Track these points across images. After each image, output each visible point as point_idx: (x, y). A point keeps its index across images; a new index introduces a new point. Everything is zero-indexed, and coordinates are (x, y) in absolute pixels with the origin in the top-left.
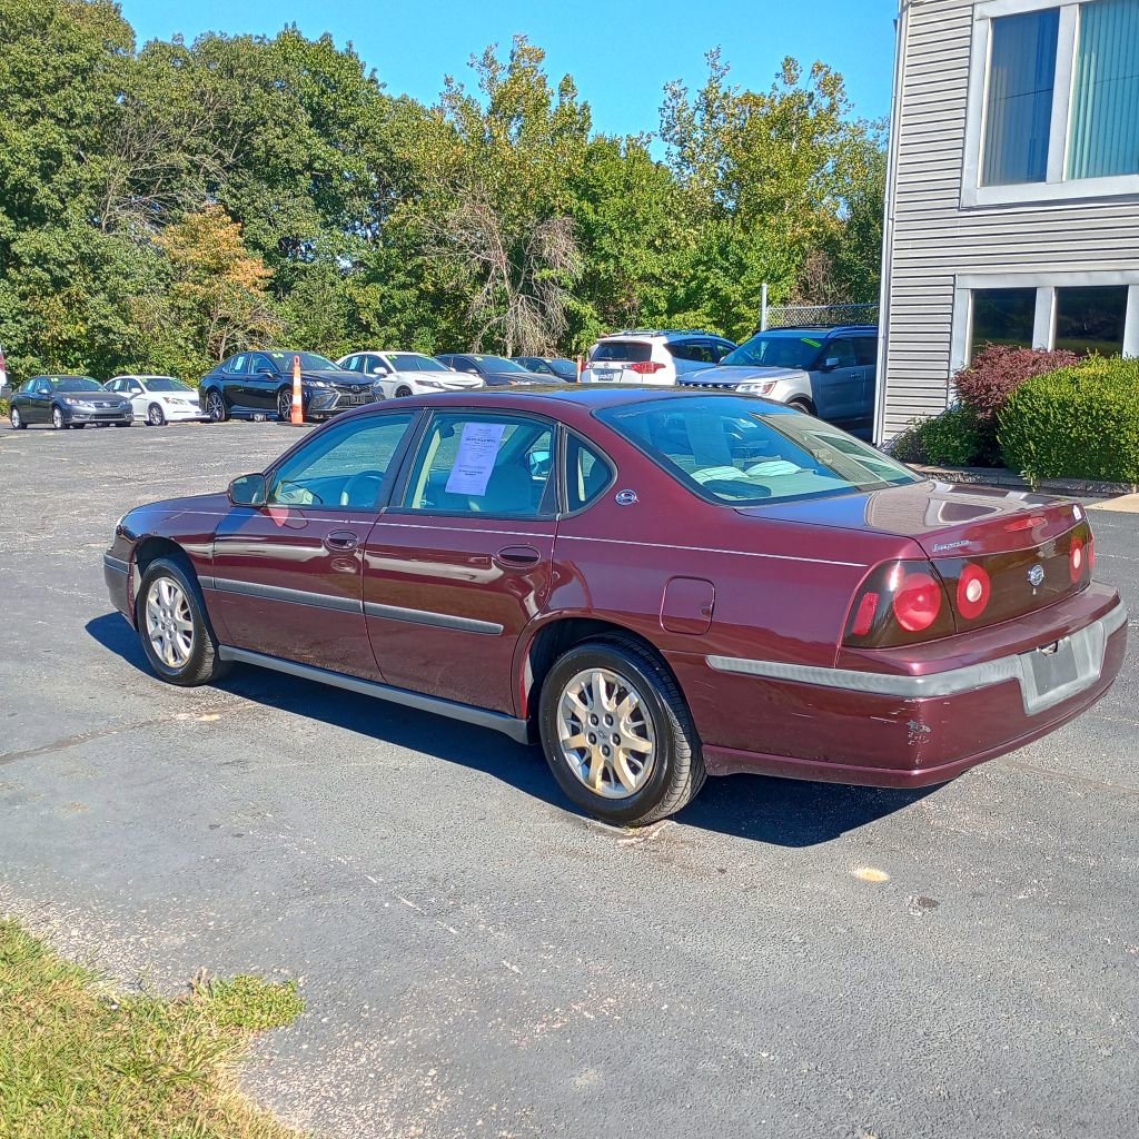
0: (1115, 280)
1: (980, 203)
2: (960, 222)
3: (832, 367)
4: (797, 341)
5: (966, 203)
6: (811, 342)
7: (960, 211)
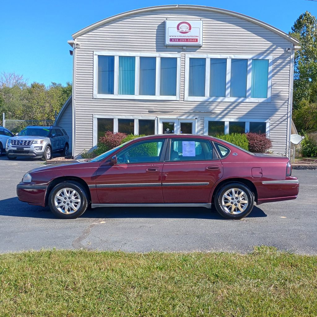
0: (131, 118)
1: (98, 98)
2: (93, 102)
3: (54, 137)
4: (42, 129)
5: (95, 97)
6: (46, 130)
7: (93, 99)
